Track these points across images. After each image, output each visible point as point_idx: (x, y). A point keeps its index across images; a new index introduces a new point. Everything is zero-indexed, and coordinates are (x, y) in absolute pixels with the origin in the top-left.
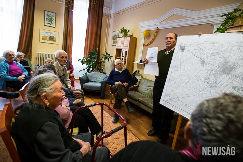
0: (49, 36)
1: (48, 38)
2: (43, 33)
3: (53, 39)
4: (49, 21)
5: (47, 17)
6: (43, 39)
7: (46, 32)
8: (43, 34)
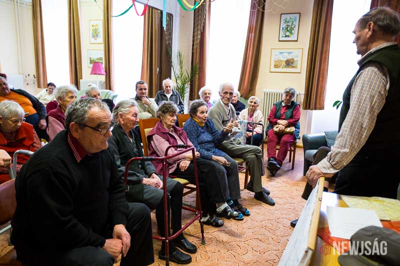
0: (286, 59)
1: (284, 64)
2: (276, 55)
3: (292, 63)
4: (288, 31)
5: (285, 25)
6: (276, 66)
7: (281, 53)
8: (276, 57)
